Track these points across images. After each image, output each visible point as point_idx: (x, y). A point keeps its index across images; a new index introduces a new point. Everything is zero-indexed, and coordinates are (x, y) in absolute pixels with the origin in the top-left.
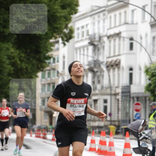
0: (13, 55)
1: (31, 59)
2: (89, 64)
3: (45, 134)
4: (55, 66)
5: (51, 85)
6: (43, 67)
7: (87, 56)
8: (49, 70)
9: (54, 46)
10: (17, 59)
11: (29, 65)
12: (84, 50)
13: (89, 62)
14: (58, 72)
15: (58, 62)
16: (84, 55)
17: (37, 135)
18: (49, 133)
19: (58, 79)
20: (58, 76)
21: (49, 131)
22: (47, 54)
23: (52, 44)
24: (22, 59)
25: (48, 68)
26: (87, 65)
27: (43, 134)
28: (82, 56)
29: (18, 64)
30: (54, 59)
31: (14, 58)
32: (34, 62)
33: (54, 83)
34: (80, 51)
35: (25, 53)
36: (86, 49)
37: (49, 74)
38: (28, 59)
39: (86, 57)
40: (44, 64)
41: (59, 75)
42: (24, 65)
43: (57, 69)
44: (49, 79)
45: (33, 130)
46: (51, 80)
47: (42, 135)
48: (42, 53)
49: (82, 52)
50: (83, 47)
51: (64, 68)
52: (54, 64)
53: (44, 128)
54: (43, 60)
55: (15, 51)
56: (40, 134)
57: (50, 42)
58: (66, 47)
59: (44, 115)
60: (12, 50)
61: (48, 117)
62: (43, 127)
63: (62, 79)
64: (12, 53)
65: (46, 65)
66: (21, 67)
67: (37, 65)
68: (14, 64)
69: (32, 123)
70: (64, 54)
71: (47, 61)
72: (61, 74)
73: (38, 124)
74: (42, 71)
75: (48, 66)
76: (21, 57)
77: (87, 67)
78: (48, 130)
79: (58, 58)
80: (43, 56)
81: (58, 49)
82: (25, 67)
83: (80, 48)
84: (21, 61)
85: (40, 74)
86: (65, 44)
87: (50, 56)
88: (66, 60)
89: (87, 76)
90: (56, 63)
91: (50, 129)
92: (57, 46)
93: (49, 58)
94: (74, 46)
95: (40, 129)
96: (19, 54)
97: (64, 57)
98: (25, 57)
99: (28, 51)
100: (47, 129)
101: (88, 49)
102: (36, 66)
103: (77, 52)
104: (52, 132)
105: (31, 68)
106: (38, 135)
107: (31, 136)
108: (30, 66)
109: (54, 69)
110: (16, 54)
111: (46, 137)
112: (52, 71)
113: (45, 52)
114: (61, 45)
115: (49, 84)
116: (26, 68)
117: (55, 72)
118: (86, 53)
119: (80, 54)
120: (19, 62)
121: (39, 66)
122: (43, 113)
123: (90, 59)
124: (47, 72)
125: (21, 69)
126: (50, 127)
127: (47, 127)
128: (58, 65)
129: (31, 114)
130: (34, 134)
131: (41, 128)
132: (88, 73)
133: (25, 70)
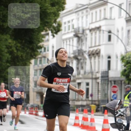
0: (10, 45)
1: (26, 49)
2: (74, 53)
3: (37, 112)
4: (46, 54)
6: (36, 55)
7: (73, 46)
8: (41, 58)
9: (44, 37)
10: (14, 49)
11: (24, 54)
12: (70, 41)
13: (74, 51)
14: (48, 60)
15: (48, 51)
16: (70, 45)
17: (30, 112)
20: (48, 62)
21: (41, 109)
22: (39, 45)
23: (43, 36)
24: (18, 48)
25: (40, 56)
26: (72, 54)
27: (35, 111)
28: (68, 46)
29: (15, 52)
30: (45, 49)
31: (11, 47)
32: (28, 51)
34: (67, 42)
35: (21, 43)
36: (71, 40)
37: (41, 61)
38: (23, 48)
39: (71, 47)
40: (36, 53)
42: (19, 54)
43: (47, 57)
44: (40, 65)
45: (27, 108)
46: (42, 66)
47: (34, 113)
48: (35, 43)
49: (68, 43)
50: (69, 38)
51: (53, 56)
52: (44, 53)
53: (36, 107)
54: (36, 49)
55: (12, 42)
56: (33, 111)
57: (41, 34)
58: (55, 38)
59: (37, 95)
60: (10, 41)
61: (39, 97)
62: (35, 105)
64: (10, 43)
65: (38, 54)
66: (17, 55)
67: (31, 53)
68: (11, 53)
69: (26, 102)
70: (53, 44)
71: (39, 50)
72: (50, 61)
73: (31, 103)
74: (35, 58)
75: (40, 54)
76: (17, 46)
77: (72, 56)
78: (40, 108)
79: (48, 47)
80: (36, 46)
81: (48, 40)
82: (20, 55)
83: (66, 39)
84: (17, 50)
85: (33, 61)
86: (54, 36)
87: (42, 46)
88: (55, 49)
89: (72, 63)
90: (47, 52)
91: (41, 107)
92: (47, 37)
93: (40, 47)
94: (61, 37)
95: (32, 107)
96: (15, 44)
97: (53, 47)
98: (20, 47)
99: (23, 41)
100: (38, 107)
101: (73, 40)
102: (29, 54)
103: (64, 43)
105: (26, 56)
106: (31, 112)
107: (25, 113)
109: (45, 57)
110: (13, 45)
111: (37, 114)
112: (43, 59)
113: (37, 42)
114: (51, 37)
116: (22, 56)
117: (45, 59)
119: (67, 44)
120: (15, 51)
121: (33, 54)
122: (35, 94)
123: (75, 49)
124: (39, 60)
125: (17, 57)
126: (42, 105)
127: (38, 106)
128: (48, 54)
129: (25, 94)
130: (27, 111)
131: (34, 107)
132: (73, 60)
133: (20, 58)
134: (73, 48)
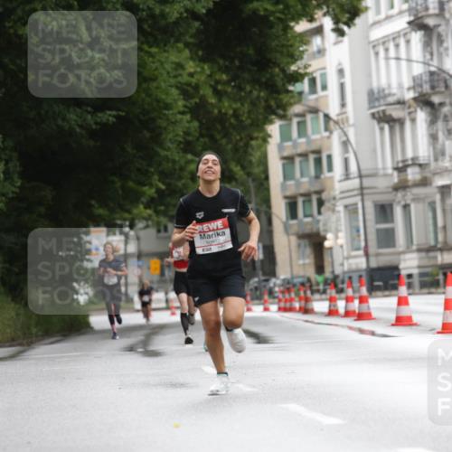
0: (194, 81)
1: (248, 88)
2: (417, 82)
3: (307, 300)
4: (317, 100)
5: (312, 157)
6: (284, 107)
7: (409, 60)
8: (302, 115)
9: (307, 43)
10: (207, 91)
11: (242, 105)
12: (397, 46)
13: (414, 79)
14: (327, 117)
15: (324, 88)
16: (398, 59)
17: (282, 305)
18: (317, 296)
19: (329, 137)
20: (327, 129)
21: (318, 291)
23: (305, 38)
24: (219, 87)
25: (297, 109)
26: (409, 89)
27: (300, 299)
28: (393, 62)
29: (212, 104)
30: (313, 81)
31: (197, 88)
32: (255, 94)
33: (318, 152)
34: (387, 50)
35: (226, 70)
36: (402, 42)
37: (302, 125)
38: (239, 87)
39: (404, 63)
40: (285, 98)
41: (332, 123)
42: (228, 106)
43: (322, 108)
44: (303, 140)
45: (271, 293)
46: (309, 142)
47: (297, 305)
48: (278, 65)
49: (392, 53)
50: (395, 37)
51: (343, 105)
52: (313, 97)
53: (303, 284)
54: (284, 85)
55: (199, 69)
56: (291, 300)
57: (295, 32)
58: (346, 39)
59: (299, 246)
60: (191, 66)
61: (309, 251)
62: (297, 281)
63: (340, 138)
64: (191, 75)
65: (292, 101)
66: (220, 112)
67: (267, 101)
68: (198, 110)
69: (264, 274)
70: (340, 64)
71: (294, 88)
72: (336, 123)
73: (283, 273)
74: (283, 117)
75: (299, 101)
76: (218, 82)
77: (410, 95)
78: (315, 288)
79: (324, 76)
80: (281, 76)
81: (321, 52)
82: (231, 112)
83: (384, 41)
84: (217, 93)
85: (274, 129)
86: (340, 33)
87: (301, 71)
88: (348, 80)
89: (413, 120)
90: (321, 93)
91: (318, 284)
92: (317, 41)
93: (297, 77)
94: (368, 37)
95: (288, 286)
96: (210, 76)
97: (341, 72)
98: (228, 82)
99: (237, 63)
100: (308, 285)
101: (408, 42)
102: (263, 104)
103: (377, 54)
104: (324, 292)
105: (249, 112)
106: (288, 305)
107: (266, 309)
108: (246, 107)
109: (315, 111)
110: (203, 78)
111: (310, 307)
112: (309, 117)
113: (285, 60)
115: (304, 155)
116: (236, 115)
117: (317, 118)
118: (403, 55)
119: (387, 58)
120: (213, 101)
121: (272, 103)
122: (294, 239)
123: (418, 69)
124: (295, 120)
125: (222, 118)
126: (320, 279)
127: (309, 280)
128: (326, 96)
129: (261, 245)
130: (272, 303)
131: (294, 285)
132: (416, 111)
133: (232, 120)
134: (410, 69)
